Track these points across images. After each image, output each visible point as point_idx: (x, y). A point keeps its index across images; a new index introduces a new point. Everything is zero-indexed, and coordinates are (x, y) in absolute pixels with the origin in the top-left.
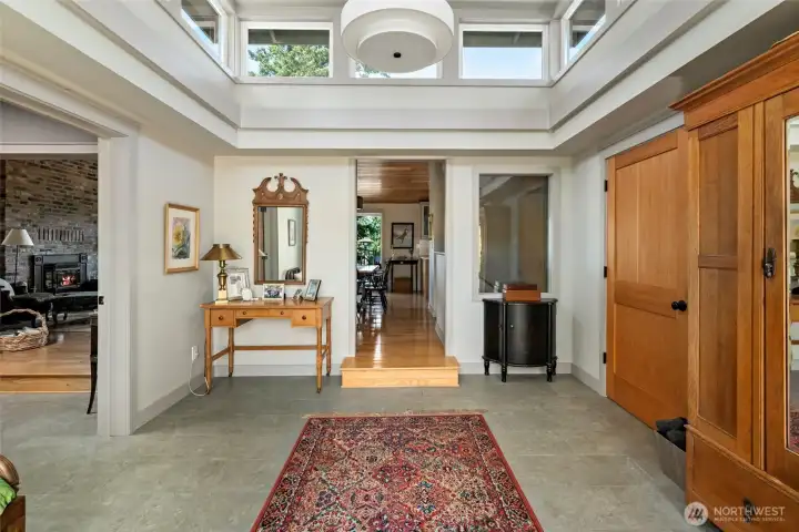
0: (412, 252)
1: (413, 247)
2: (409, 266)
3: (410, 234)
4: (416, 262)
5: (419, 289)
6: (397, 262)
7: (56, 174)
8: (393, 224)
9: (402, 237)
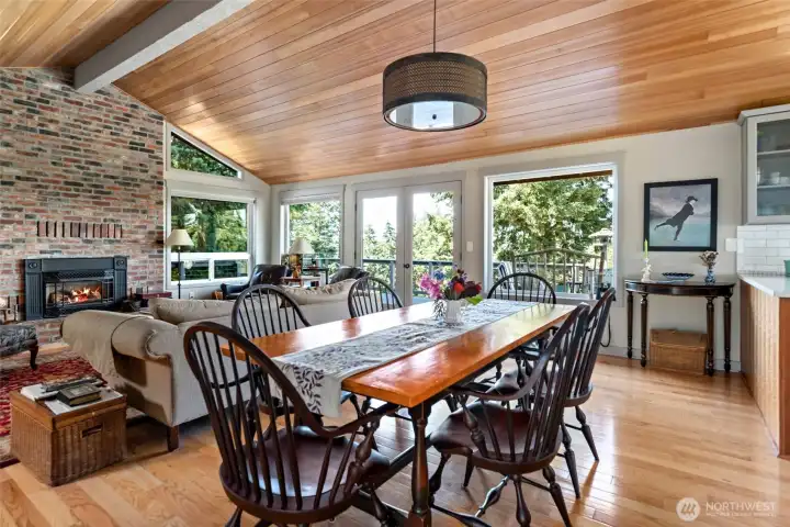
0: (710, 262)
1: (713, 247)
2: (703, 300)
3: (702, 210)
4: (725, 290)
5: (736, 367)
6: (662, 289)
7: (70, 142)
8: (648, 187)
9: (678, 221)
